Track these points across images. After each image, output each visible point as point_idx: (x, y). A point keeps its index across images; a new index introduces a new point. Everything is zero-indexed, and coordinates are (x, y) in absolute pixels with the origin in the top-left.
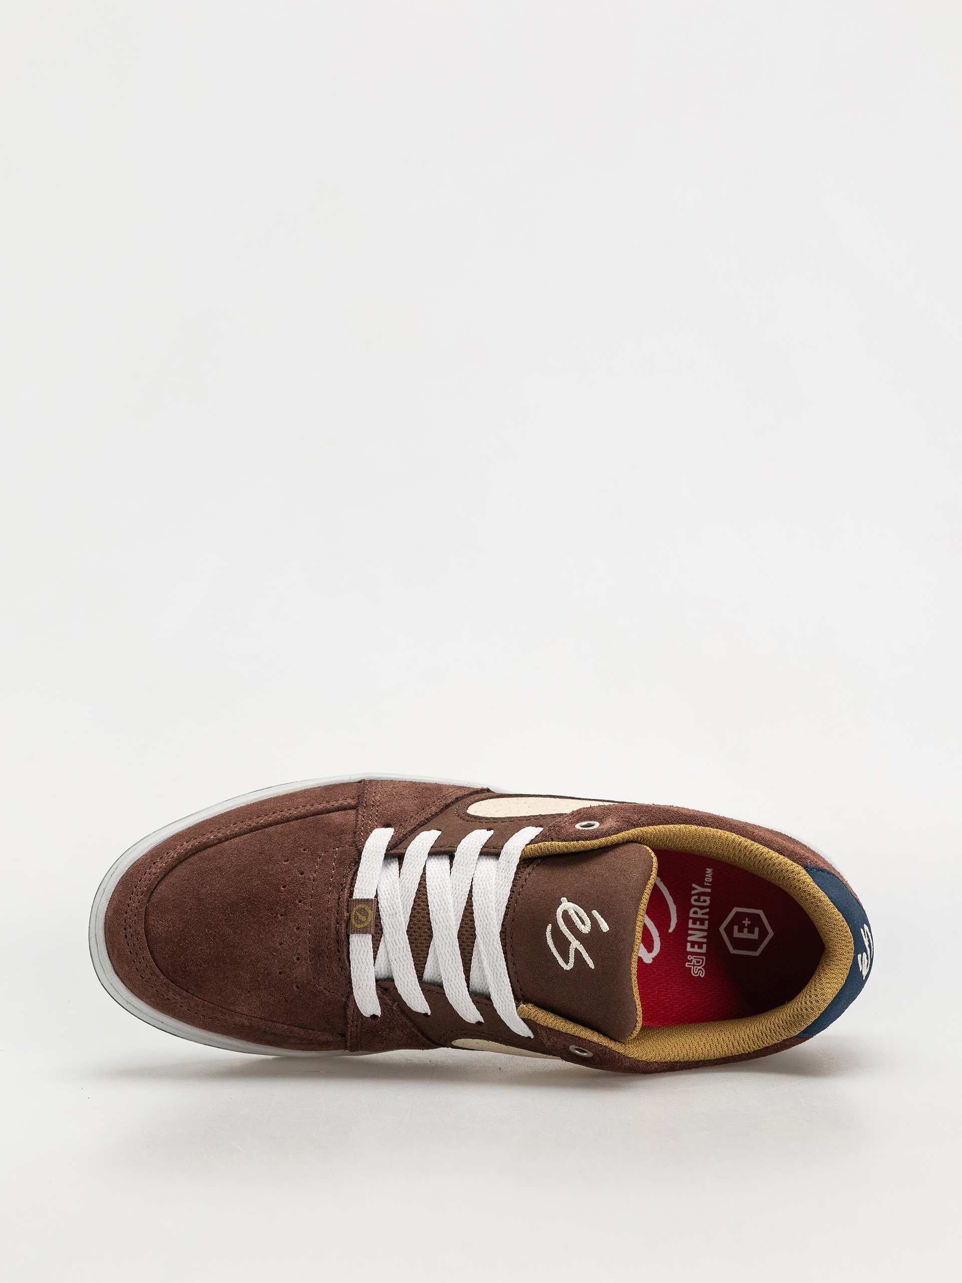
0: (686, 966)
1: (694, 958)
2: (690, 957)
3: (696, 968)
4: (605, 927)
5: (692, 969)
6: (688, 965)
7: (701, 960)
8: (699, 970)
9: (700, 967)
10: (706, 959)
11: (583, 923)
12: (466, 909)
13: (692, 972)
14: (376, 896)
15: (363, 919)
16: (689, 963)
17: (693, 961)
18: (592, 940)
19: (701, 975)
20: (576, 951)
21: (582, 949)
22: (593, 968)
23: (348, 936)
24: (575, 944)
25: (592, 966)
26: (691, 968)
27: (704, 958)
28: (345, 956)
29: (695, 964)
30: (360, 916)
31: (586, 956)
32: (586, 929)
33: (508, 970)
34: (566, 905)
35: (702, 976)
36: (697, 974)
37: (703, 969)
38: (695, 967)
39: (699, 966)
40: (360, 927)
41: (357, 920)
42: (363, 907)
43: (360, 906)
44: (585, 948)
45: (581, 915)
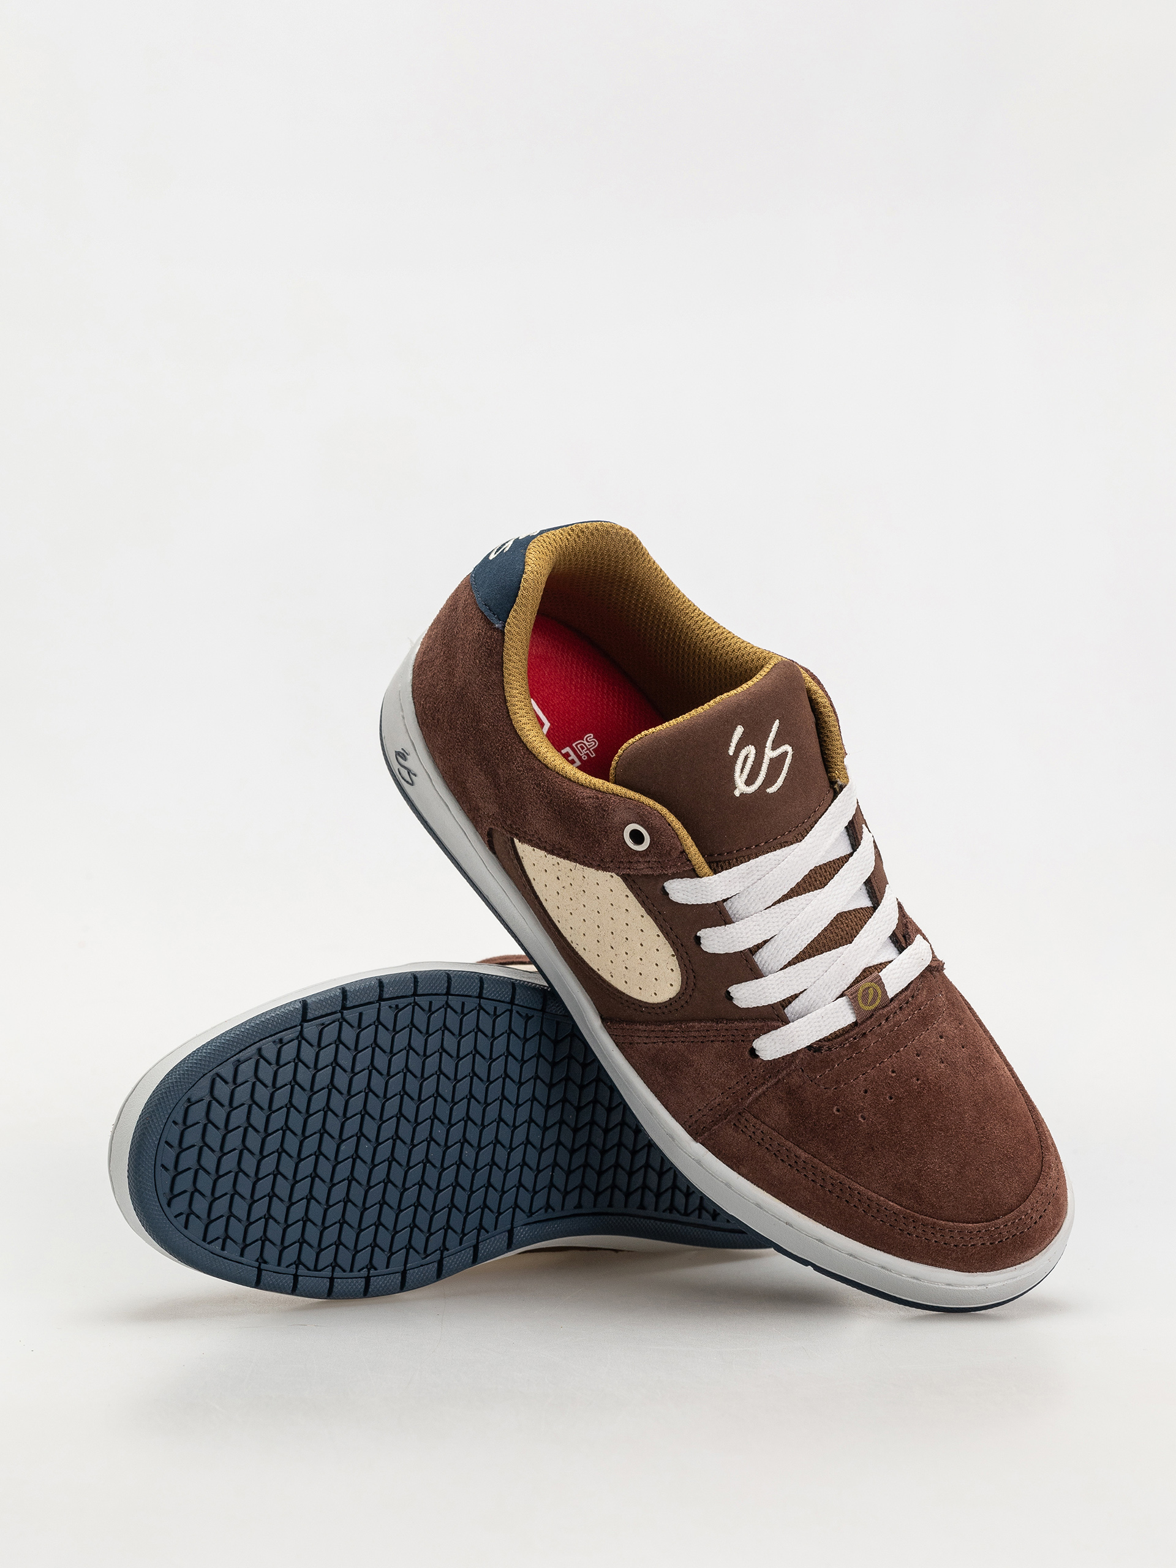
0: (594, 755)
1: (581, 753)
2: (584, 757)
3: (589, 745)
4: (739, 731)
5: (593, 748)
6: (592, 755)
7: (579, 746)
8: (588, 742)
9: (585, 742)
10: (574, 742)
11: (746, 758)
12: (798, 895)
13: (596, 746)
14: (842, 996)
15: (871, 991)
16: (590, 754)
17: (585, 753)
18: (755, 737)
19: (592, 737)
20: (774, 749)
21: (769, 744)
22: (777, 721)
23: (892, 999)
24: (770, 754)
25: (777, 722)
26: (593, 750)
27: (574, 745)
28: (908, 993)
29: (586, 749)
30: (871, 997)
31: (772, 735)
32: (751, 750)
33: (823, 814)
34: (741, 788)
35: (592, 735)
36: (593, 741)
37: (585, 739)
38: (589, 747)
39: (585, 744)
40: (880, 992)
41: (874, 1000)
42: (860, 1001)
43: (861, 1005)
44: (766, 741)
45: (742, 765)
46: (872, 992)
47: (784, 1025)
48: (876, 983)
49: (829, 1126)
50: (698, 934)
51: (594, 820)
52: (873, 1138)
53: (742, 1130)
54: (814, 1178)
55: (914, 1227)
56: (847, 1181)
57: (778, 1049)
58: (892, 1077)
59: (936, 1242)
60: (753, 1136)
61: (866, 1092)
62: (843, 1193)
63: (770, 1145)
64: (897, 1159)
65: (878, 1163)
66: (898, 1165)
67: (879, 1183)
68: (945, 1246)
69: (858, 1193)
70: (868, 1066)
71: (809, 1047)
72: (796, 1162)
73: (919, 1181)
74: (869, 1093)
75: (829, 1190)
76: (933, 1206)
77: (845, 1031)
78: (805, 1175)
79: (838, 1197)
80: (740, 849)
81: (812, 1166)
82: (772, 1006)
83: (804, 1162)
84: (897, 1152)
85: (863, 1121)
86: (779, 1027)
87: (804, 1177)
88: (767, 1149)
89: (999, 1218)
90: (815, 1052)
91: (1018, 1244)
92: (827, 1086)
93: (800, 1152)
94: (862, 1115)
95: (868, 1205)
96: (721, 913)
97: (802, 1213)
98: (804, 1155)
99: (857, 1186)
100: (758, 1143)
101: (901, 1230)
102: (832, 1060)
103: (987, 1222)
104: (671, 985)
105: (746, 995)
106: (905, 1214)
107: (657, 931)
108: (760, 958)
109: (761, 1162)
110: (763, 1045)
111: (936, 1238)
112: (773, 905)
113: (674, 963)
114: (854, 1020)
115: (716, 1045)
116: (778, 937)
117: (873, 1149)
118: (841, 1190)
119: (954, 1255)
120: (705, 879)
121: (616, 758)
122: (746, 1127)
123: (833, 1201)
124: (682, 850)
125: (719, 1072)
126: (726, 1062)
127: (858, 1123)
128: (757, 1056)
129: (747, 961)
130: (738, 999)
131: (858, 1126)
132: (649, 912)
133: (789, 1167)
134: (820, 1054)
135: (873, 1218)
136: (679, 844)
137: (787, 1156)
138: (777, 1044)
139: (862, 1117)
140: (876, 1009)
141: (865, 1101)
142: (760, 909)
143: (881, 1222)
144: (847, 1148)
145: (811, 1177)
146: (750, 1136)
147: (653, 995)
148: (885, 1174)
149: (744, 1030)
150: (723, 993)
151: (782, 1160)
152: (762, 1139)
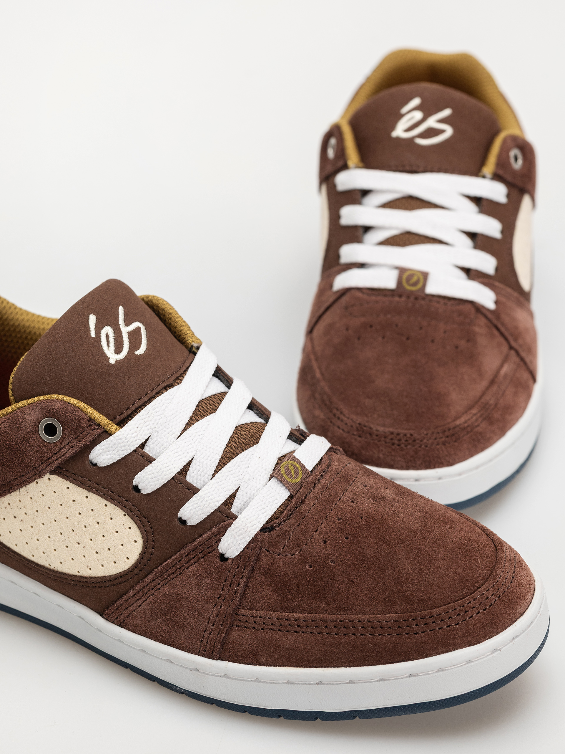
4: (92, 319)
11: (107, 336)
14: (270, 479)
18: (107, 320)
20: (127, 326)
21: (121, 324)
22: (121, 307)
23: (312, 471)
24: (125, 330)
25: (121, 309)
30: (293, 472)
31: (121, 318)
32: (108, 330)
34: (113, 357)
40: (298, 466)
41: (297, 472)
42: (285, 476)
43: (288, 480)
44: (118, 321)
45: (106, 341)
46: (292, 467)
47: (234, 520)
48: (291, 460)
49: (309, 581)
50: (134, 483)
51: (13, 437)
52: (348, 573)
53: (245, 627)
54: (319, 630)
55: (417, 625)
56: (346, 618)
57: (239, 542)
58: (340, 523)
59: (439, 629)
60: (256, 626)
61: (325, 542)
62: (346, 628)
63: (272, 624)
64: (375, 579)
65: (362, 589)
66: (378, 583)
67: (371, 605)
68: (449, 628)
69: (359, 621)
70: (317, 522)
71: (263, 530)
72: (298, 626)
73: (402, 586)
74: (328, 542)
75: (335, 634)
76: (422, 600)
77: (285, 505)
78: (311, 633)
79: (345, 635)
80: (135, 402)
81: (312, 621)
82: (218, 510)
83: (305, 621)
84: (373, 574)
85: (334, 564)
86: (232, 523)
87: (311, 634)
88: (272, 629)
89: (480, 588)
90: (270, 532)
91: (506, 602)
92: (293, 552)
93: (296, 615)
94: (331, 561)
95: (372, 627)
96: (143, 457)
97: (325, 667)
98: (301, 616)
99: (354, 617)
100: (262, 629)
101: (407, 634)
102: (286, 531)
103: (471, 594)
104: (136, 541)
105: (194, 510)
106: (404, 617)
107: (104, 502)
108: (191, 478)
109: (272, 643)
110: (226, 544)
111: (439, 625)
112: (181, 434)
113: (128, 521)
114: (288, 494)
115: (192, 568)
116: (197, 455)
117: (352, 581)
118: (344, 627)
119: (460, 633)
120: (117, 433)
121: (10, 386)
122: (246, 621)
123: (343, 641)
124: (88, 418)
125: (204, 588)
126: (205, 577)
127: (330, 567)
128: (227, 559)
129: (181, 484)
130: (189, 519)
131: (332, 569)
132: (90, 489)
133: (295, 633)
134: (275, 531)
135: (380, 636)
136: (83, 414)
137: (289, 625)
138: (237, 538)
139: (332, 562)
140: (302, 480)
141: (328, 549)
142: (172, 441)
143: (389, 636)
144: (332, 591)
145: (316, 631)
146: (253, 628)
147: (126, 560)
148: (372, 595)
149: (206, 543)
150: (177, 522)
151: (287, 631)
152: (264, 623)
